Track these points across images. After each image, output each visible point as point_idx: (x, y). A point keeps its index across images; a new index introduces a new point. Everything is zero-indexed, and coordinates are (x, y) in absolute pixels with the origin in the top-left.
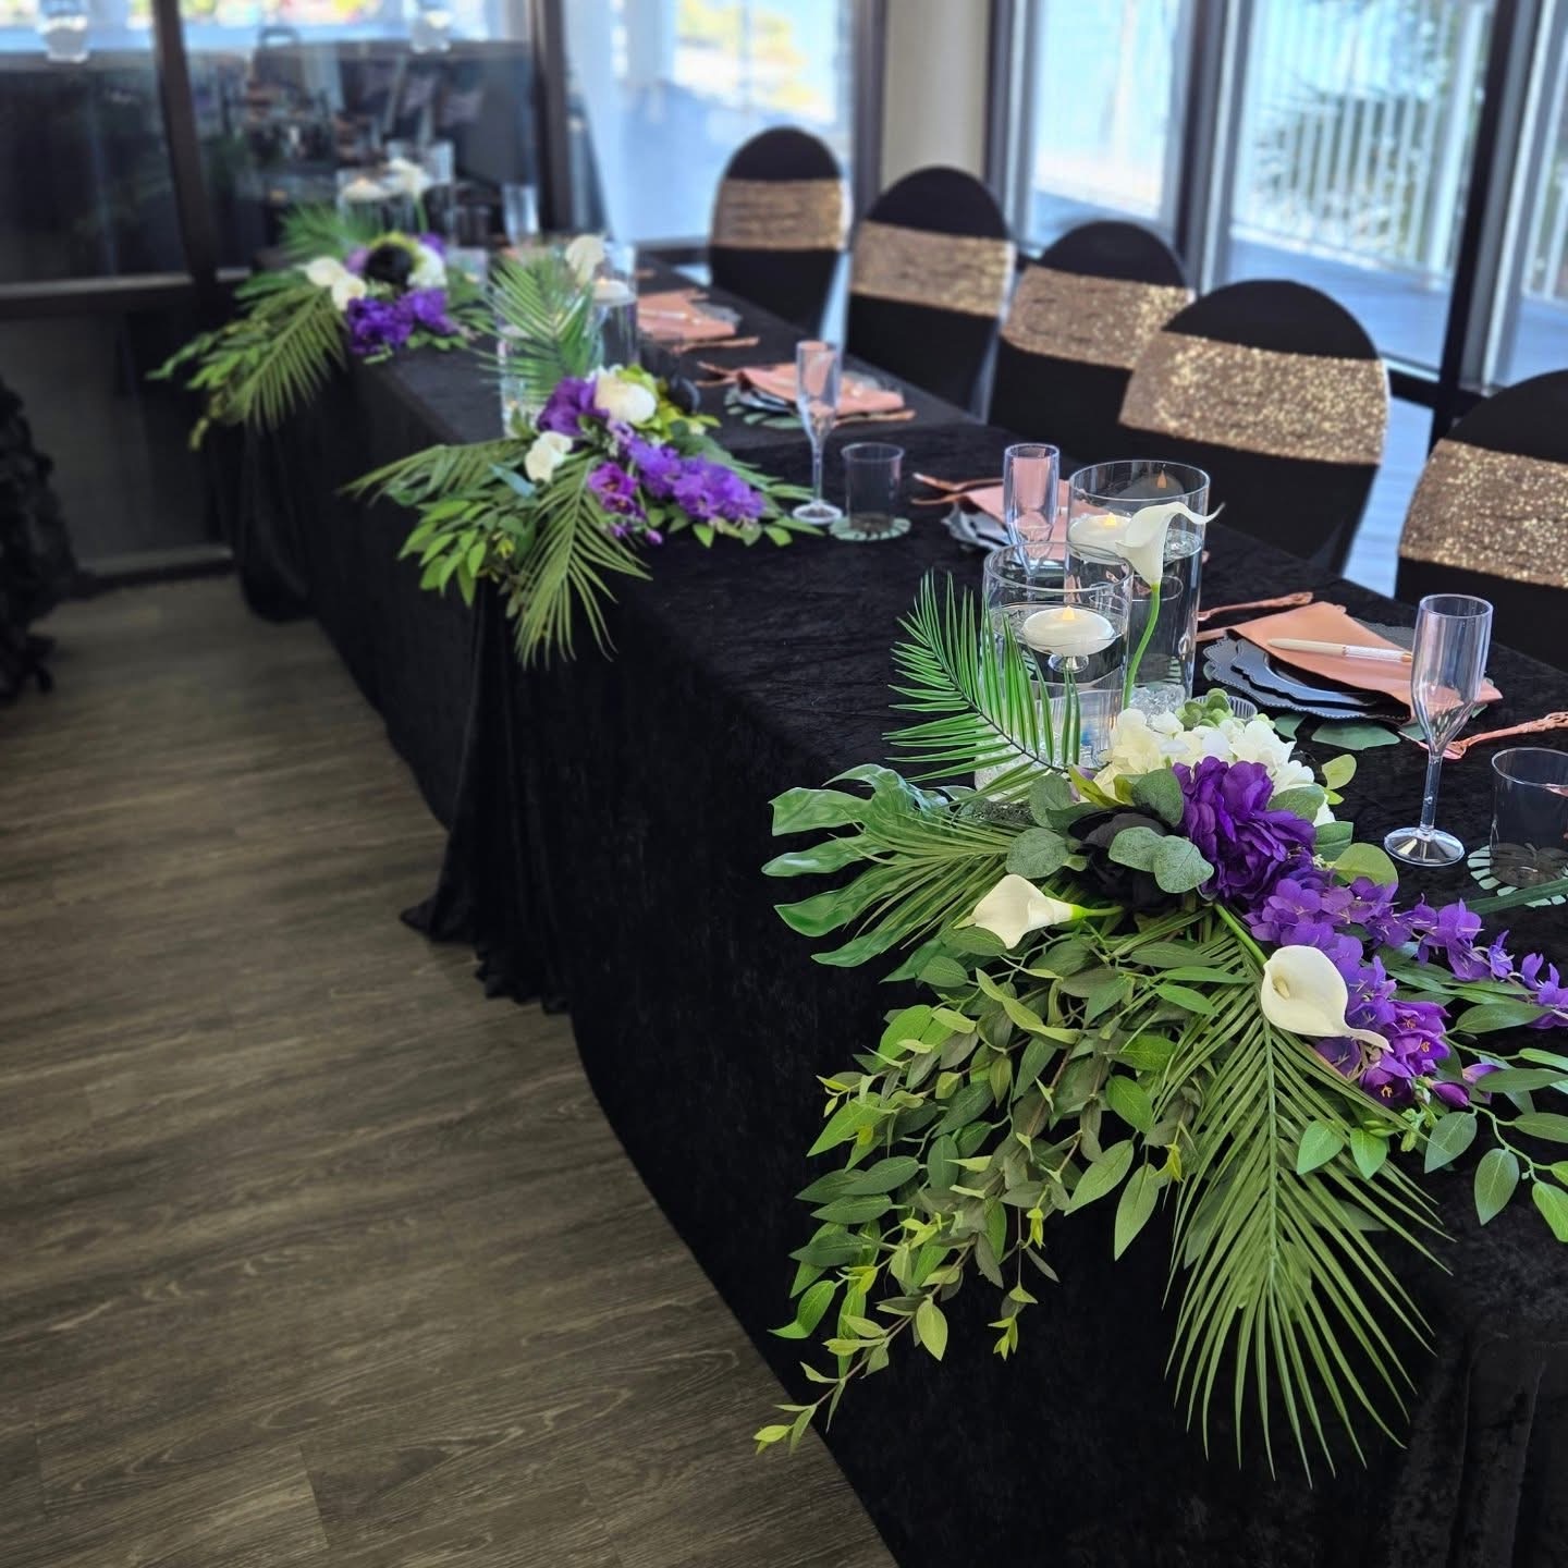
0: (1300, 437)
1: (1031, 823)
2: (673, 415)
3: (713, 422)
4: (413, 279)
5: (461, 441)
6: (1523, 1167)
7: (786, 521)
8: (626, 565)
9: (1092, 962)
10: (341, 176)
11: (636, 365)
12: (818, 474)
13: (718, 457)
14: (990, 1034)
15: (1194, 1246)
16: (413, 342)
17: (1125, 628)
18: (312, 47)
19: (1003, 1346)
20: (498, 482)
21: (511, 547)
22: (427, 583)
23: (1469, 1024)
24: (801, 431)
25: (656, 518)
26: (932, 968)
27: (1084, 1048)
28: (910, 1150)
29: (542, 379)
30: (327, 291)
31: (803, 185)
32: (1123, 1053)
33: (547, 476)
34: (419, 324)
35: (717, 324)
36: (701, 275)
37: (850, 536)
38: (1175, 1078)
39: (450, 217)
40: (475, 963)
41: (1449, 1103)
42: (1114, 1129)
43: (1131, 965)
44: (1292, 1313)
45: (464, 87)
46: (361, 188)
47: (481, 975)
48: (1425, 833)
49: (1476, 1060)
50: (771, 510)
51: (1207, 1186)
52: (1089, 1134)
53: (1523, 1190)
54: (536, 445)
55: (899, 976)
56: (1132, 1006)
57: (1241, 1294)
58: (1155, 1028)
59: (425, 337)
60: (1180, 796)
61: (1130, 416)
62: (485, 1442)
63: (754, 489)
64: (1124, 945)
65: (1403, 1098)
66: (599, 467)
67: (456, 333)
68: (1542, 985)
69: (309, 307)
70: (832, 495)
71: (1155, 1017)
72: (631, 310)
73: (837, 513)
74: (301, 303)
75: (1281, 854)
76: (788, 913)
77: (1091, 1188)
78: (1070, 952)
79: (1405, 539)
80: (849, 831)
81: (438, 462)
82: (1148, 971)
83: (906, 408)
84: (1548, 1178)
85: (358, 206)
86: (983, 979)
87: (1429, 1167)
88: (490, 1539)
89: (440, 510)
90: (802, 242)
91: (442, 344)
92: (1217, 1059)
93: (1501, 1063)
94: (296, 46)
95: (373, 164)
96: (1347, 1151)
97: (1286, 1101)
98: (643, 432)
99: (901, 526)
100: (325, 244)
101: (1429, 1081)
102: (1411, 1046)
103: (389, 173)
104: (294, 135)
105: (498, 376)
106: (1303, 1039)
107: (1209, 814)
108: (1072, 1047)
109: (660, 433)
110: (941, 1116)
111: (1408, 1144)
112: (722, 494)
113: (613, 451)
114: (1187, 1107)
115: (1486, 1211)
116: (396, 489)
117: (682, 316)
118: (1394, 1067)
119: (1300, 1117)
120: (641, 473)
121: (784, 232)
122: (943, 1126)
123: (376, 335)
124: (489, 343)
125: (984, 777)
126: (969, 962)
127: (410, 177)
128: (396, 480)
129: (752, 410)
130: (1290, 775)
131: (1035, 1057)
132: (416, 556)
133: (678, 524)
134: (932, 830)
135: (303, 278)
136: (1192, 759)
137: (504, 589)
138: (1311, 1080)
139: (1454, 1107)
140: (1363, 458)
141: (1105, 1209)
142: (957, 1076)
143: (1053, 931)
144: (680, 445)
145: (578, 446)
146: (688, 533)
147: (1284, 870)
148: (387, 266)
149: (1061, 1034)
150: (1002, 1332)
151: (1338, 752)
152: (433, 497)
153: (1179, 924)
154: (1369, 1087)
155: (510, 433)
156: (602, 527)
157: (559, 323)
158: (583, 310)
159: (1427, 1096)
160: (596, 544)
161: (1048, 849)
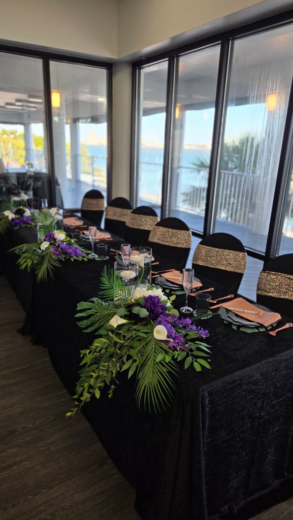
0: (177, 243)
1: (121, 307)
2: (69, 239)
3: (76, 240)
4: (24, 214)
5: (30, 243)
6: (193, 360)
7: (87, 257)
8: (57, 264)
9: (129, 330)
10: (12, 196)
11: (63, 230)
12: (93, 249)
13: (76, 246)
14: (111, 343)
15: (140, 376)
16: (23, 226)
17: (138, 274)
18: (11, 173)
19: (110, 396)
20: (35, 250)
21: (36, 261)
22: (21, 268)
23: (188, 337)
24: (90, 242)
25: (64, 256)
26: (102, 332)
27: (126, 344)
28: (97, 363)
29: (45, 232)
30: (8, 216)
31: (98, 199)
32: (131, 344)
33: (44, 249)
34: (25, 223)
35: (80, 223)
36: (79, 215)
37: (98, 259)
38: (139, 348)
39: (32, 204)
40: (30, 339)
41: (182, 350)
42: (129, 357)
43: (135, 330)
44: (154, 385)
45: (39, 181)
46: (16, 199)
47: (31, 341)
48: (186, 308)
49: (188, 343)
50: (85, 255)
51: (143, 365)
52: (125, 358)
53: (192, 363)
54: (42, 244)
55: (97, 334)
56: (134, 336)
57: (146, 382)
58: (137, 340)
59: (26, 225)
60: (144, 301)
61: (150, 239)
62: (25, 428)
63: (82, 251)
64: (135, 327)
65: (175, 349)
66: (53, 248)
67: (31, 224)
68: (201, 331)
69: (4, 219)
70: (96, 253)
71: (137, 338)
72: (62, 221)
73: (96, 256)
74: (3, 218)
75: (161, 311)
76: (79, 324)
77: (125, 368)
78: (125, 328)
79: (193, 260)
80: (90, 309)
81: (25, 247)
82: (138, 331)
83: (111, 238)
84: (196, 361)
85: (15, 202)
86: (110, 333)
87: (178, 360)
88: (25, 446)
89: (24, 255)
90: (97, 209)
91: (29, 226)
92: (146, 344)
93: (192, 344)
94: (8, 173)
95: (18, 194)
96: (165, 358)
97: (156, 351)
98: (63, 242)
99: (108, 258)
100: (8, 208)
101: (180, 347)
102: (177, 341)
103: (21, 196)
104: (4, 188)
105: (37, 232)
106: (160, 341)
107: (149, 304)
108: (124, 344)
109: (66, 242)
110: (102, 357)
111: (175, 357)
112: (76, 253)
113: (57, 245)
114: (141, 353)
115: (186, 367)
116: (17, 252)
117: (73, 222)
118: (174, 344)
119: (158, 353)
120: (61, 249)
121: (94, 207)
122: (103, 359)
123: (16, 224)
124: (36, 226)
125: (115, 299)
126: (108, 330)
127: (25, 197)
128: (17, 249)
129: (84, 238)
130: (164, 298)
131: (118, 346)
132: (19, 263)
133: (67, 257)
134: (105, 309)
135: (3, 214)
136: (147, 295)
137: (35, 269)
138: (161, 348)
139: (183, 351)
140: (188, 247)
141: (127, 371)
142: (105, 350)
143: (123, 325)
144: (70, 244)
145: (50, 244)
146: (69, 259)
147: (161, 313)
148: (20, 212)
149: (122, 342)
150: (110, 393)
151: (174, 294)
152: (23, 253)
153: (144, 323)
154: (169, 348)
155: (39, 242)
156: (53, 258)
157: (48, 222)
158: (53, 220)
159: (178, 349)
160: (52, 261)
161: (123, 311)
